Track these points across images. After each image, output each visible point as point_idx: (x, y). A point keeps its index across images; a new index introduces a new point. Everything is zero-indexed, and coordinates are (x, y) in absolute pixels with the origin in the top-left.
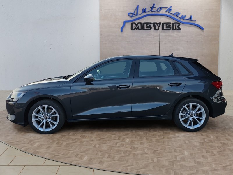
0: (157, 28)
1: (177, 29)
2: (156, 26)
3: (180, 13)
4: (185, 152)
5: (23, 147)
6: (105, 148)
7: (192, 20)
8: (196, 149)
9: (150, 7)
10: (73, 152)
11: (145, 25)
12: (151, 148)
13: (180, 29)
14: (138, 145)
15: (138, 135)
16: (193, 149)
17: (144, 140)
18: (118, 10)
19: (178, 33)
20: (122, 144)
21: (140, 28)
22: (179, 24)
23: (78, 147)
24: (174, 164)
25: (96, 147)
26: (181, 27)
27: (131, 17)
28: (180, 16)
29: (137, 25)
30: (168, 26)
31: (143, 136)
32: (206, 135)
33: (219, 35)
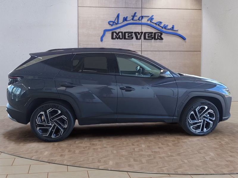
0: (139, 38)
1: (159, 39)
2: (137, 35)
3: (162, 23)
4: (210, 153)
5: (33, 156)
6: (124, 153)
7: (174, 29)
8: (219, 150)
9: (132, 16)
10: (93, 158)
11: (127, 34)
12: (172, 151)
13: (162, 39)
14: (158, 150)
15: (151, 141)
16: (216, 151)
17: (161, 145)
18: (98, 18)
19: (160, 43)
20: (139, 149)
21: (121, 37)
22: (161, 34)
23: (95, 154)
24: (208, 164)
25: (114, 153)
26: (163, 36)
27: (112, 25)
28: (162, 25)
29: (117, 34)
30: (150, 35)
31: (157, 142)
32: (219, 139)
33: (201, 46)
